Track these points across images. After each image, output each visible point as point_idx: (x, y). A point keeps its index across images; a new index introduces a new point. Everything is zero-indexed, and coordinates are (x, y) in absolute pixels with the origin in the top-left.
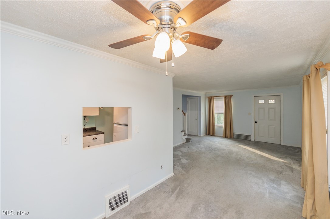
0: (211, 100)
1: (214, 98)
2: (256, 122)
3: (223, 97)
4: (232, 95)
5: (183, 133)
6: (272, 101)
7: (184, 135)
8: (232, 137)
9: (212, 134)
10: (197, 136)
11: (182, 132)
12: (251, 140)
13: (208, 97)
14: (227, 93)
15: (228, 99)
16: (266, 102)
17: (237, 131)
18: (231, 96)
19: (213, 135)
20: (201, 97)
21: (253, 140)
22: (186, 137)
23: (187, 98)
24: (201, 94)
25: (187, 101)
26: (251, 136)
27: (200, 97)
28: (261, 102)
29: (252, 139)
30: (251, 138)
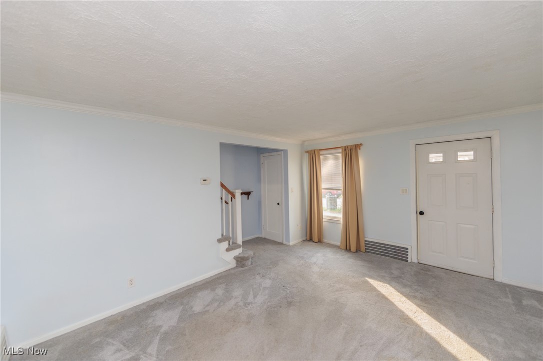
0: (313, 157)
1: (321, 152)
2: (422, 213)
3: (340, 150)
4: (361, 144)
5: (225, 245)
6: (465, 156)
7: (228, 250)
8: (363, 248)
9: (316, 240)
10: (282, 244)
11: (219, 241)
12: (409, 261)
13: (307, 152)
14: (349, 140)
15: (350, 154)
16: (450, 158)
17: (373, 233)
18: (357, 147)
19: (320, 241)
20: (287, 150)
21: (415, 261)
22: (237, 252)
23: (262, 156)
24: (289, 143)
25: (261, 163)
26: (409, 251)
27: (285, 152)
28: (436, 158)
29: (412, 257)
30: (409, 254)
